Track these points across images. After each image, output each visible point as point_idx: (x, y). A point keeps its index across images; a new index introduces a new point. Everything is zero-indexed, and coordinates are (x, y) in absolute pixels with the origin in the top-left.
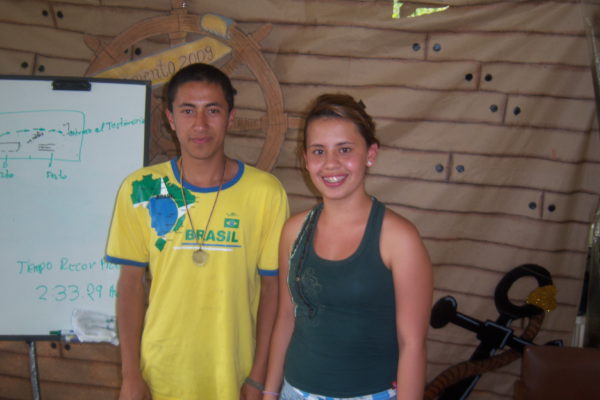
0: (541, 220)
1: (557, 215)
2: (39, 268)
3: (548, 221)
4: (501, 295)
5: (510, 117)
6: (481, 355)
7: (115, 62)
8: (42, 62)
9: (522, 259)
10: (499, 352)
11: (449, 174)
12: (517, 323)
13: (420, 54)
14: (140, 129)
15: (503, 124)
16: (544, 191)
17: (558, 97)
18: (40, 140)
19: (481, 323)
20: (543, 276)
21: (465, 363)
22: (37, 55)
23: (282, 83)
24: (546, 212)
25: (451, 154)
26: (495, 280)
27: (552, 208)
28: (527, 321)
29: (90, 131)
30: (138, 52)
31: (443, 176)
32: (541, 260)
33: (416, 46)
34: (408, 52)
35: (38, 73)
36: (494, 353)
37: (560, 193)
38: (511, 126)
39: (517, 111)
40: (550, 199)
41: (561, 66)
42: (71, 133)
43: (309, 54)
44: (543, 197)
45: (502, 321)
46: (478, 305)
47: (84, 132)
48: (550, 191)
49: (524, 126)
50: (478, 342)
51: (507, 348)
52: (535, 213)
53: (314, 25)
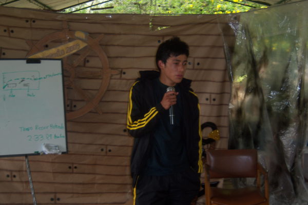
0: (210, 105)
1: (216, 102)
2: (28, 129)
3: (213, 105)
5: (196, 66)
7: (39, 50)
8: (4, 51)
14: (60, 78)
15: (193, 69)
16: (211, 93)
17: (213, 58)
18: (23, 83)
20: (214, 126)
22: (1, 49)
23: (108, 57)
24: (212, 101)
27: (214, 100)
28: (209, 145)
29: (42, 78)
30: (47, 46)
32: (213, 120)
33: (159, 41)
34: (156, 43)
35: (3, 57)
37: (216, 93)
38: (197, 69)
39: (198, 64)
40: (213, 96)
41: (213, 47)
42: (35, 79)
43: (118, 45)
44: (210, 96)
47: (40, 79)
48: (213, 93)
49: (201, 69)
52: (208, 102)
53: (120, 34)
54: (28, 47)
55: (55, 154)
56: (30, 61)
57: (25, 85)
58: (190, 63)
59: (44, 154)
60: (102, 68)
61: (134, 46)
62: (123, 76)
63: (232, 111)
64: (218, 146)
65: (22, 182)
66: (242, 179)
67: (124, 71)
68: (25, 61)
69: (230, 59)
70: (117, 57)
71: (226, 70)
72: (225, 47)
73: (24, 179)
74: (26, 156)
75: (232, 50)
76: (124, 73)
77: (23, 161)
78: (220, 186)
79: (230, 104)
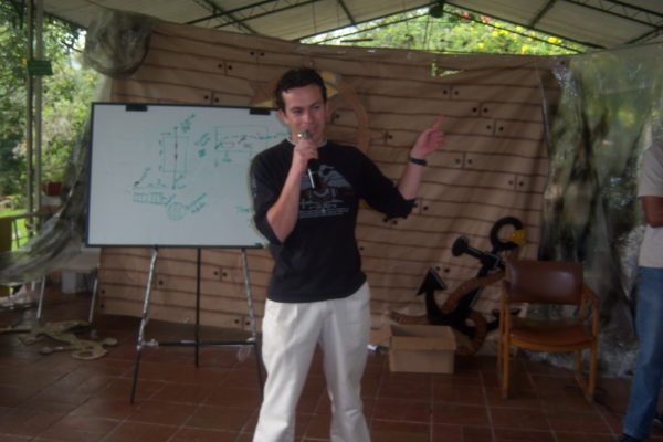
0: (515, 191)
1: (524, 188)
3: (519, 192)
4: (493, 236)
5: (498, 132)
6: (482, 274)
8: (217, 96)
9: (505, 214)
10: (494, 272)
11: (464, 164)
12: (503, 253)
13: (447, 96)
15: (493, 136)
16: (517, 174)
17: (523, 121)
19: (483, 254)
20: (517, 224)
21: (473, 280)
22: (214, 92)
23: (369, 112)
24: (518, 186)
25: (464, 153)
26: (490, 226)
27: (521, 184)
28: (509, 252)
29: (271, 137)
31: (459, 166)
32: (517, 214)
33: (445, 92)
34: (441, 95)
35: (215, 103)
36: (490, 272)
37: (525, 175)
38: (498, 137)
39: (501, 129)
40: (520, 179)
41: (525, 104)
44: (516, 178)
45: (494, 252)
46: (481, 243)
47: (268, 138)
48: (521, 174)
49: (505, 137)
50: (480, 266)
51: (498, 269)
52: (512, 187)
53: (387, 79)
54: (251, 91)
56: (255, 111)
57: (247, 146)
58: (489, 127)
60: (356, 128)
61: (407, 97)
62: (389, 141)
63: (548, 202)
64: (522, 255)
65: (234, 283)
66: (557, 306)
67: (390, 133)
68: (247, 111)
69: (551, 125)
70: (381, 113)
71: (542, 140)
72: (545, 107)
73: (237, 280)
74: (244, 248)
75: (554, 110)
76: (391, 137)
77: (238, 254)
78: (523, 314)
79: (547, 193)
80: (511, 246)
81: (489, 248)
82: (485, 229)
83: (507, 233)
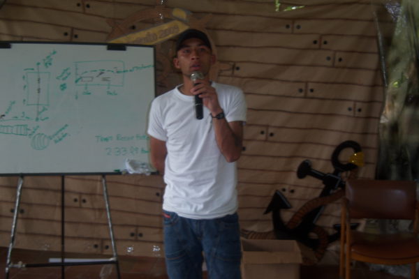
0: (354, 117)
1: (362, 114)
2: (106, 140)
3: (358, 117)
4: (335, 159)
5: (337, 63)
6: (325, 193)
7: (123, 34)
8: (76, 32)
9: (345, 138)
10: (335, 191)
11: (306, 93)
12: (344, 174)
13: (289, 30)
14: (151, 71)
15: (333, 66)
16: (356, 101)
17: (360, 52)
18: (103, 76)
19: (325, 175)
20: (356, 147)
21: (316, 199)
22: (73, 29)
24: (357, 112)
25: (307, 83)
26: (332, 150)
27: (360, 110)
28: (349, 173)
29: (127, 71)
30: (133, 28)
31: (302, 94)
32: (356, 138)
33: (288, 26)
34: (283, 29)
35: (75, 40)
36: (332, 192)
37: (363, 102)
38: (337, 67)
39: (340, 60)
40: (359, 105)
41: (362, 37)
42: (118, 72)
43: (231, 30)
44: (355, 105)
45: (336, 173)
46: (323, 165)
47: (124, 71)
48: (359, 101)
49: (344, 67)
50: (323, 186)
51: (339, 189)
52: (351, 113)
53: (234, 15)
54: (109, 29)
55: (142, 175)
56: (112, 47)
57: (105, 79)
58: (329, 59)
59: (127, 173)
61: (253, 32)
62: (236, 72)
63: (384, 126)
64: (361, 175)
65: (94, 209)
66: (393, 221)
67: (238, 65)
68: (105, 47)
69: (386, 55)
70: (228, 46)
71: (379, 69)
72: (380, 38)
73: (96, 206)
74: (104, 175)
75: (389, 42)
76: (238, 69)
77: (97, 180)
78: (361, 229)
79: (382, 117)
80: (351, 167)
81: (330, 169)
82: (327, 153)
83: (348, 156)
